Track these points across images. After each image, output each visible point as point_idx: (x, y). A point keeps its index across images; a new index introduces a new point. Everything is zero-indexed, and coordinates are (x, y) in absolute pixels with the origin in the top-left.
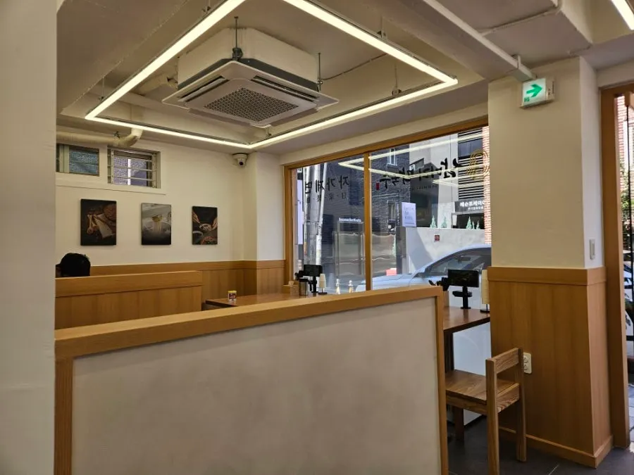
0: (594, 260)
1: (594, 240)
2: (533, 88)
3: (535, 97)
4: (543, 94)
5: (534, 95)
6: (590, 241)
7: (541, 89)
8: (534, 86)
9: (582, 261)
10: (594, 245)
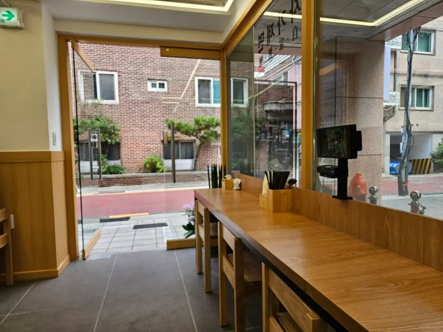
0: (56, 146)
1: (55, 132)
2: (7, 14)
3: (8, 21)
4: (14, 20)
5: (8, 19)
6: (53, 133)
7: (14, 16)
8: (8, 12)
9: (48, 146)
10: (55, 136)
